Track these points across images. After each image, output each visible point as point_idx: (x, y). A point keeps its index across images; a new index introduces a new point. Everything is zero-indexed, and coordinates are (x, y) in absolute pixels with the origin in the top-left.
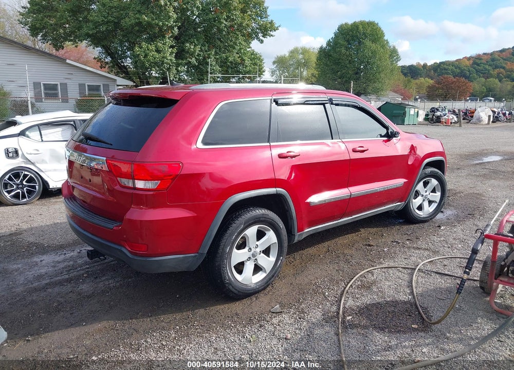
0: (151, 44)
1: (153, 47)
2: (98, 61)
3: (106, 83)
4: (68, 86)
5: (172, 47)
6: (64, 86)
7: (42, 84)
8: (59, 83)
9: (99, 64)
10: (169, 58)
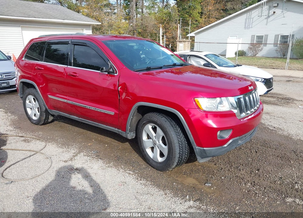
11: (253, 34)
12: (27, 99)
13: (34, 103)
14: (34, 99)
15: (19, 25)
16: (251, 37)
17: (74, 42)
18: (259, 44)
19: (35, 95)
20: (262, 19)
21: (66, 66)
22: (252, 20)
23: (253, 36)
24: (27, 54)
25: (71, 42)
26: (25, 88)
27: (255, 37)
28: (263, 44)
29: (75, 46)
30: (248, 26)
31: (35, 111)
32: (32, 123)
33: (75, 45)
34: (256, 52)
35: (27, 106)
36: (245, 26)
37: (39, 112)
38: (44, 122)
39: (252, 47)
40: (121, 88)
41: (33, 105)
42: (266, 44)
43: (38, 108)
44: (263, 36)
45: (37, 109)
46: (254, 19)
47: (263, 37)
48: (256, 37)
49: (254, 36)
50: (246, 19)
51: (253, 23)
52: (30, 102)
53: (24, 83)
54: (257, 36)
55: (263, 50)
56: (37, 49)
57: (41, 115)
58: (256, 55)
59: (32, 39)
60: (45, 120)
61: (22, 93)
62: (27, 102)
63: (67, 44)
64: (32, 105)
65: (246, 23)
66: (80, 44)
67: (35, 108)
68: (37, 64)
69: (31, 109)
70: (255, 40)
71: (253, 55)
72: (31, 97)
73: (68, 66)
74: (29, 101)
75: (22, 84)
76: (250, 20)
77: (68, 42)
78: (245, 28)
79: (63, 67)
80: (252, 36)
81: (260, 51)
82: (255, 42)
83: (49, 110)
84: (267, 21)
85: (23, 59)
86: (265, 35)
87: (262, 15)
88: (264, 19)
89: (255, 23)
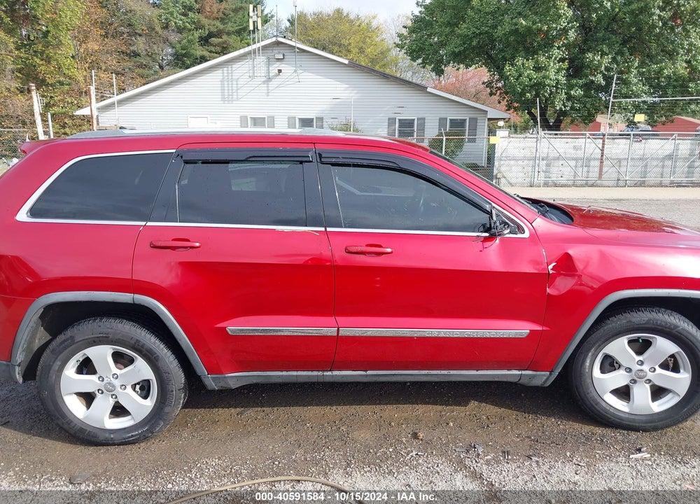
0: (528, 60)
1: (531, 64)
2: (487, 87)
3: (472, 116)
4: (426, 121)
5: (562, 60)
6: (422, 121)
7: (397, 121)
8: (416, 118)
9: (488, 90)
10: (553, 77)
16: (239, 119)
20: (257, 83)
22: (235, 83)
27: (248, 120)
30: (229, 95)
36: (223, 95)
40: (554, 268)
46: (239, 83)
50: (222, 81)
51: (239, 91)
62: (70, 373)
65: (223, 90)
73: (329, 229)
76: (230, 83)
78: (223, 99)
83: (210, 379)
84: (268, 87)
86: (268, 117)
87: (256, 75)
88: (260, 83)
89: (243, 91)
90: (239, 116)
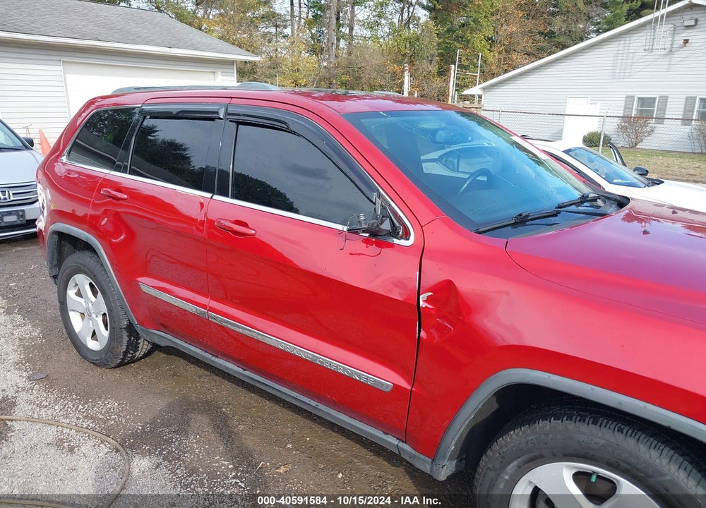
11: (630, 94)
12: (71, 284)
13: (93, 299)
14: (91, 285)
15: (58, 58)
16: (624, 99)
17: (239, 115)
18: (643, 118)
19: (94, 276)
20: (655, 57)
21: (209, 195)
22: (630, 58)
23: (629, 99)
24: (77, 140)
25: (227, 113)
26: (67, 247)
27: (634, 100)
28: (656, 118)
29: (240, 126)
30: (620, 72)
31: (95, 323)
32: (84, 357)
33: (238, 123)
34: (637, 138)
35: (70, 306)
36: (614, 72)
37: (107, 330)
38: (123, 359)
39: (626, 124)
40: (428, 300)
41: (90, 305)
42: (661, 119)
43: (104, 315)
44: (655, 98)
45: (100, 320)
46: (635, 57)
47: (655, 101)
48: (636, 100)
49: (633, 97)
51: (633, 67)
52: (79, 294)
53: (62, 236)
54: (639, 98)
55: (655, 132)
56: (104, 124)
57: (112, 337)
58: (636, 145)
59: (94, 99)
60: (125, 353)
61: (55, 263)
62: (71, 293)
63: (213, 119)
64: (84, 304)
66: (261, 121)
67: (94, 316)
68: (105, 180)
69: (82, 314)
70: (634, 108)
71: (628, 146)
72: (82, 280)
73: (216, 197)
74: (75, 291)
75: (56, 236)
76: (625, 58)
77: (217, 113)
78: (613, 77)
79: (195, 196)
80: (627, 97)
81: (649, 135)
82: (634, 113)
83: (139, 328)
84: (669, 61)
85: (64, 159)
86: (660, 97)
87: (655, 47)
88: (658, 57)
89: (637, 67)
90: (625, 96)
